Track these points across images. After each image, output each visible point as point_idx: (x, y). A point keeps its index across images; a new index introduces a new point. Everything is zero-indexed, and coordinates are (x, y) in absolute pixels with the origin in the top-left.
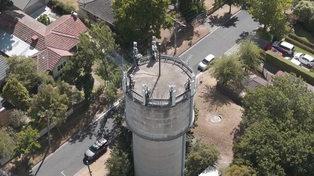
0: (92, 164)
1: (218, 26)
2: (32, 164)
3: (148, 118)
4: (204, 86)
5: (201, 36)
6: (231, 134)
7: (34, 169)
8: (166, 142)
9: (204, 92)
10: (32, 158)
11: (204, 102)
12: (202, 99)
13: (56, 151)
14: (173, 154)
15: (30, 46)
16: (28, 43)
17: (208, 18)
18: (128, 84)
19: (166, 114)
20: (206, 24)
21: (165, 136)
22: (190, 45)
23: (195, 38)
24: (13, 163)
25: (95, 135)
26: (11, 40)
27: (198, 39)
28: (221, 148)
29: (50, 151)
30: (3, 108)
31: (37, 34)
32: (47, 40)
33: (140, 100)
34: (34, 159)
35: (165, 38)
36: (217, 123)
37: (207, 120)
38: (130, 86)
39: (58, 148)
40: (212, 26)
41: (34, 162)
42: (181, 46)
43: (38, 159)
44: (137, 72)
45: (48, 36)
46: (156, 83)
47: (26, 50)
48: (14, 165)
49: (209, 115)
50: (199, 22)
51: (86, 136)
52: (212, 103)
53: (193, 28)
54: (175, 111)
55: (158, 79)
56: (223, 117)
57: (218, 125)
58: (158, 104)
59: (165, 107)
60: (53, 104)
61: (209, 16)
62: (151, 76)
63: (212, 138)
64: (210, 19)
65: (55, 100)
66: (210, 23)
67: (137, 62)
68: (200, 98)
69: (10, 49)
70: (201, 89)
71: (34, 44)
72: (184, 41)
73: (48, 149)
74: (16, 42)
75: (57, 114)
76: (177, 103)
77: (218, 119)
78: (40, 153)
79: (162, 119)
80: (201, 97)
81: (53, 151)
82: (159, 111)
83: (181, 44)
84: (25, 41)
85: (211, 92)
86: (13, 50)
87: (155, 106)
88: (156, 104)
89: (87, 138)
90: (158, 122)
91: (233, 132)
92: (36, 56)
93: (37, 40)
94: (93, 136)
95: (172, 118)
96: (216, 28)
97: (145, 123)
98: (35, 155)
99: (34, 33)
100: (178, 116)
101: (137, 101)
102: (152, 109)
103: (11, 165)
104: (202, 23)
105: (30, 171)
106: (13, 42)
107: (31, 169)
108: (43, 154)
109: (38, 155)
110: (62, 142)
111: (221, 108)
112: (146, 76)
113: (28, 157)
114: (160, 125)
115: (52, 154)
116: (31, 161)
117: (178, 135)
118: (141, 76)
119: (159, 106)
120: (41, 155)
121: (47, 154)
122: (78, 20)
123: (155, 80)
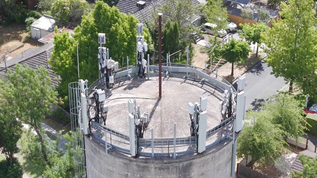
18: (92, 116)
33: (121, 146)
38: (97, 118)
54: (202, 170)
58: (166, 151)
59: (181, 156)
62: (142, 100)
67: (108, 80)
76: (209, 148)
82: (168, 168)
87: (158, 157)
101: (114, 150)
102: (152, 166)
118: (119, 103)
119: (168, 156)
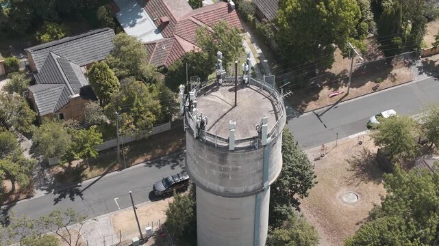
0: (159, 202)
1: (428, 75)
2: (85, 176)
3: (200, 157)
4: (361, 149)
5: (397, 82)
6: (357, 224)
7: (85, 183)
8: (221, 197)
9: (357, 157)
10: (89, 169)
11: (348, 170)
12: (348, 165)
13: (123, 170)
14: (238, 219)
15: (156, 28)
16: (156, 24)
17: (420, 61)
19: (223, 160)
20: (413, 67)
21: (222, 189)
22: (375, 89)
23: (387, 81)
24: (64, 167)
25: (181, 165)
26: (139, 14)
27: (392, 84)
28: (336, 238)
29: (116, 168)
30: (78, 95)
31: (170, 16)
32: (179, 26)
34: (91, 170)
35: (344, 70)
36: (349, 204)
37: (338, 195)
39: (128, 167)
40: (420, 74)
41: (89, 175)
42: (362, 87)
43: (96, 172)
44: (213, 93)
45: (182, 22)
46: (225, 114)
47: (150, 32)
48: (63, 170)
49: (344, 190)
50: (405, 62)
51: (169, 164)
52: (357, 175)
53: (392, 68)
54: (235, 159)
55: (231, 109)
56: (361, 198)
57: (348, 206)
58: (212, 142)
59: (220, 148)
60: (135, 109)
61: (424, 59)
62: (224, 103)
63: (331, 221)
64: (423, 62)
65: (140, 104)
66: (420, 68)
67: (218, 81)
68: (346, 162)
69: (132, 26)
70: (355, 152)
71: (162, 27)
72: (369, 82)
73: (115, 165)
74: (143, 19)
75: (138, 123)
76: (238, 149)
77: (353, 199)
78: (102, 167)
79: (216, 164)
80: (349, 162)
81: (120, 169)
82: (213, 151)
83: (364, 84)
84: (154, 21)
85: (366, 160)
86: (134, 28)
87: (208, 143)
88: (210, 140)
89: (168, 167)
90: (212, 167)
91: (361, 222)
92: (155, 44)
93: (167, 23)
94: (178, 166)
95: (230, 167)
96: (425, 77)
97: (197, 162)
98: (95, 167)
99: (167, 13)
100: (239, 167)
102: (205, 147)
103: (60, 169)
104: (409, 65)
105: (79, 184)
106: (141, 17)
107: (81, 182)
108: (105, 168)
109: (99, 168)
110: (136, 162)
111: (365, 185)
112: (219, 101)
113: (85, 167)
114: (214, 172)
115: (117, 172)
116: (87, 172)
117: (240, 194)
118: (213, 100)
119: (213, 145)
120: (102, 169)
121: (111, 170)
122: (234, 12)
123: (226, 110)
